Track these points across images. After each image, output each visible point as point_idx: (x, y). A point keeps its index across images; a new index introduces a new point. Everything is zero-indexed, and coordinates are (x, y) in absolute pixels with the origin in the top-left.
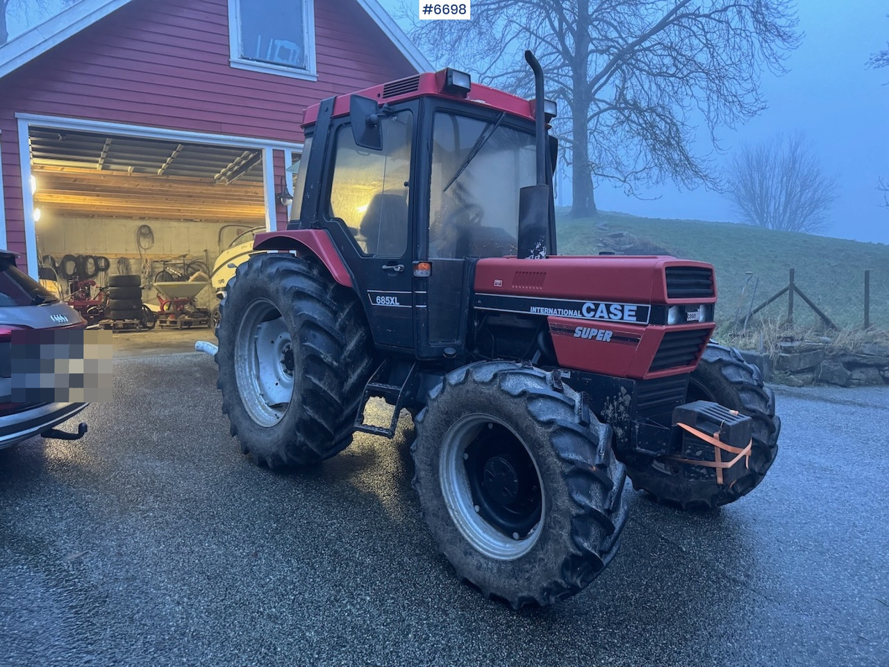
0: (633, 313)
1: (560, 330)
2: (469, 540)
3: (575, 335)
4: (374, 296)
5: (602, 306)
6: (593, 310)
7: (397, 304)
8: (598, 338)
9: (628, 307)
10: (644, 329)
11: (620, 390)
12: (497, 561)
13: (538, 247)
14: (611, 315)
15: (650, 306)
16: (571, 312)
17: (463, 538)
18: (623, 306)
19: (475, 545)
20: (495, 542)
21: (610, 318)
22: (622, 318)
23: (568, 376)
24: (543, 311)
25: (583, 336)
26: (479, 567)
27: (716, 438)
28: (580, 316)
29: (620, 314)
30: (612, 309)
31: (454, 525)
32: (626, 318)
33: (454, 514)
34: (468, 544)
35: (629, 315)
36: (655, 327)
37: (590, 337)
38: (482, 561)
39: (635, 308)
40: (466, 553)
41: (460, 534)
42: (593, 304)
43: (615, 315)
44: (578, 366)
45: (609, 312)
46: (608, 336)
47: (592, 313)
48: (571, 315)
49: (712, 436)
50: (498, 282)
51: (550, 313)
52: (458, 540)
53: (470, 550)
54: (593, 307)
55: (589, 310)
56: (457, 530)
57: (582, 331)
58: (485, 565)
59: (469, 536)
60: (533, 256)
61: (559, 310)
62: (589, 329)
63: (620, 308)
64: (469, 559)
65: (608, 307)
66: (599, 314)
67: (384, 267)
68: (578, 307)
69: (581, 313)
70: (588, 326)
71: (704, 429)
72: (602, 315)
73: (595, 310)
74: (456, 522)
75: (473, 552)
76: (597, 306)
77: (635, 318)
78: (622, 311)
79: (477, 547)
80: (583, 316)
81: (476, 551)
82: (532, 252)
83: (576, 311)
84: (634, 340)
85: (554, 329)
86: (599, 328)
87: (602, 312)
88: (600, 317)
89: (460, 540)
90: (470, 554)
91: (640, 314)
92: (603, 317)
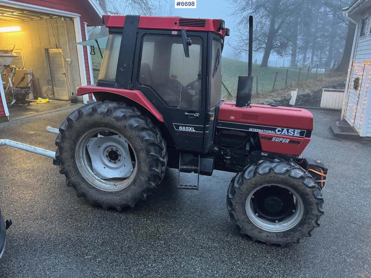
0: (299, 133)
1: (265, 138)
2: (260, 227)
3: (272, 140)
4: (177, 127)
5: (285, 130)
6: (281, 131)
7: (194, 131)
8: (283, 142)
9: (296, 131)
10: (303, 139)
11: (290, 160)
12: (275, 233)
13: (249, 102)
14: (288, 133)
15: (306, 131)
16: (270, 131)
17: (257, 227)
18: (294, 130)
19: (263, 229)
20: (270, 226)
21: (288, 134)
22: (294, 135)
23: (266, 155)
24: (256, 130)
25: (276, 141)
26: (267, 236)
27: (322, 173)
28: (274, 133)
29: (293, 133)
30: (289, 131)
31: (252, 223)
32: (295, 134)
33: (251, 219)
34: (260, 229)
35: (297, 134)
36: (307, 138)
37: (279, 141)
38: (268, 234)
39: (300, 131)
40: (259, 232)
41: (256, 226)
42: (281, 129)
43: (291, 133)
44: (272, 151)
45: (288, 132)
46: (287, 141)
47: (280, 132)
48: (270, 133)
49: (321, 172)
50: (232, 118)
51: (260, 131)
52: (255, 228)
53: (261, 231)
54: (281, 130)
55: (279, 131)
56: (254, 225)
57: (275, 139)
58: (270, 235)
59: (259, 226)
60: (246, 106)
61: (264, 130)
62: (279, 138)
63: (293, 131)
64: (262, 234)
65: (288, 131)
66: (283, 132)
67: (186, 113)
68: (274, 130)
69: (275, 132)
70: (278, 137)
71: (318, 170)
72: (285, 133)
73: (282, 131)
74: (253, 222)
75: (263, 231)
76: (283, 130)
77: (299, 135)
78: (294, 132)
79: (264, 229)
80: (276, 133)
81: (264, 231)
82: (246, 104)
83: (272, 131)
84: (299, 143)
85: (262, 138)
86: (283, 138)
87: (285, 132)
88: (284, 134)
89: (256, 228)
90: (262, 232)
91: (302, 134)
92: (285, 134)
